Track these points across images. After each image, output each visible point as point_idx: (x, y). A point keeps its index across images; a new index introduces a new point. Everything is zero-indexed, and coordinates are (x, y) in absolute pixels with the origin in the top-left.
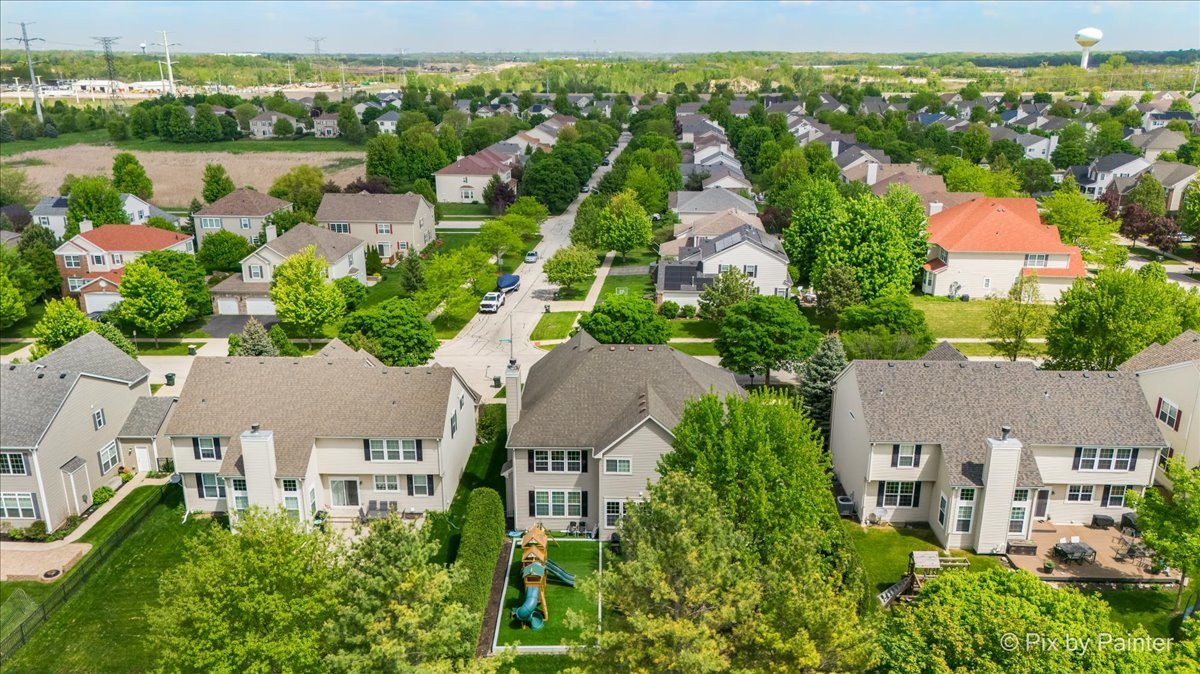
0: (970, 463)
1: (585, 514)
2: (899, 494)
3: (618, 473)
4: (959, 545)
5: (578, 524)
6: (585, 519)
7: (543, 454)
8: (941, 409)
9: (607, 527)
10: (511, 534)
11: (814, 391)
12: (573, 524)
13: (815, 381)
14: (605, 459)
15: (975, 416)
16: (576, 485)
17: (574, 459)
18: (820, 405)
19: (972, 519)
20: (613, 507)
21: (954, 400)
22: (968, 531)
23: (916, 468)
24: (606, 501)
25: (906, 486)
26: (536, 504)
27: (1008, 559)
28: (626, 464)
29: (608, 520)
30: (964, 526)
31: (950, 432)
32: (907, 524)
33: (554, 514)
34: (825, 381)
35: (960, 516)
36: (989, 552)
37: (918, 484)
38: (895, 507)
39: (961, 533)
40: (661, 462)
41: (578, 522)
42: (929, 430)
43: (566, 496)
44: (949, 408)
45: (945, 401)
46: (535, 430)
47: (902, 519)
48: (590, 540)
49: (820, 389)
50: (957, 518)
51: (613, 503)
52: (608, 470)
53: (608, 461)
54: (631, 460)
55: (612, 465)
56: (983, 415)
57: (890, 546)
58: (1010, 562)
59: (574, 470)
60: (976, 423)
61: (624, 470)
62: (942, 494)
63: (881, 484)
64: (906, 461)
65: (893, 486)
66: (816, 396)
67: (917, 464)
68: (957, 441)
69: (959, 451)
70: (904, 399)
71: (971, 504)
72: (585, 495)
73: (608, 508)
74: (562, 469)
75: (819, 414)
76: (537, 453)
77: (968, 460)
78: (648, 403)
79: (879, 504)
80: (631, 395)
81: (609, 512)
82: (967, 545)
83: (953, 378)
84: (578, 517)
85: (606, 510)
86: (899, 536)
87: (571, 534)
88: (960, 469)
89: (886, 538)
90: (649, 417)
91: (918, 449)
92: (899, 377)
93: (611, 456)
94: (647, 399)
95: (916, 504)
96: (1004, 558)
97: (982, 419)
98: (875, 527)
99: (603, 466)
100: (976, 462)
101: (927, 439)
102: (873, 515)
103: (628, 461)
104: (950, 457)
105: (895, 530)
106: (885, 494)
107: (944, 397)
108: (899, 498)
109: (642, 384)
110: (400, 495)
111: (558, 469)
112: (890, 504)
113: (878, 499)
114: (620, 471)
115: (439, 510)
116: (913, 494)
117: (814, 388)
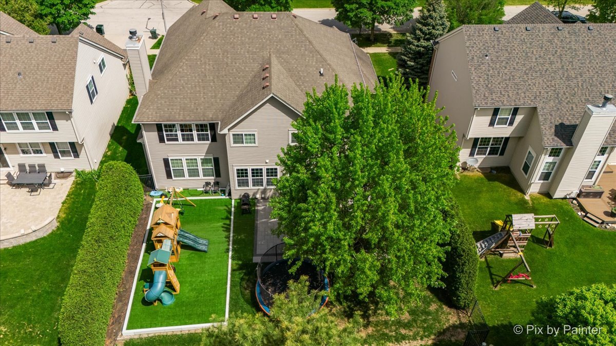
0: (562, 124)
1: (218, 174)
2: (490, 146)
3: (245, 145)
4: (538, 191)
5: (212, 184)
6: (219, 179)
7: (171, 127)
8: (539, 73)
9: (238, 188)
10: (152, 193)
11: (418, 49)
12: (207, 184)
13: (419, 40)
14: (231, 133)
15: (568, 79)
16: (207, 153)
17: (202, 131)
18: (421, 61)
19: (553, 172)
20: (242, 173)
21: (551, 63)
22: (548, 180)
23: (510, 127)
24: (236, 168)
25: (497, 140)
26: (171, 169)
27: (578, 202)
28: (252, 137)
29: (238, 183)
30: (546, 176)
31: (546, 95)
32: (492, 169)
33: (190, 176)
34: (428, 40)
35: (544, 169)
36: (562, 196)
37: (507, 139)
38: (484, 156)
39: (542, 181)
40: (282, 155)
41: (212, 182)
42: (527, 94)
43: (199, 162)
44: (546, 71)
45: (543, 64)
46: (161, 104)
47: (488, 165)
48: (224, 197)
49: (423, 47)
50: (541, 171)
51: (242, 170)
52: (235, 142)
53: (234, 135)
54: (256, 133)
55: (238, 138)
56: (576, 78)
57: (480, 192)
58: (580, 205)
59: (204, 140)
60: (569, 86)
61: (251, 143)
62: (530, 149)
63: (476, 140)
64: (503, 121)
65: (485, 141)
66: (419, 53)
67: (511, 123)
68: (552, 103)
69: (553, 113)
70: (507, 63)
71: (557, 159)
72: (216, 161)
73: (238, 173)
74: (192, 140)
75: (420, 69)
76: (165, 126)
77: (560, 121)
78: (270, 77)
79: (472, 154)
80: (256, 67)
81: (238, 176)
82: (544, 190)
83: (550, 41)
84: (213, 178)
85: (236, 175)
86: (486, 182)
87: (206, 192)
88: (553, 130)
89: (476, 184)
90: (272, 95)
91: (515, 111)
92: (503, 41)
93: (237, 131)
94: (270, 73)
95: (502, 154)
96: (575, 202)
97: (575, 81)
98: (466, 173)
99: (230, 140)
100: (567, 123)
101: (525, 102)
102: (465, 163)
103: (254, 135)
104: (545, 119)
105: (482, 176)
106: (478, 146)
107: (541, 61)
108: (489, 149)
109: (266, 54)
110: (46, 159)
111: (188, 140)
112: (481, 154)
113: (472, 150)
114: (247, 143)
115: (88, 170)
116: (501, 146)
117: (418, 46)
